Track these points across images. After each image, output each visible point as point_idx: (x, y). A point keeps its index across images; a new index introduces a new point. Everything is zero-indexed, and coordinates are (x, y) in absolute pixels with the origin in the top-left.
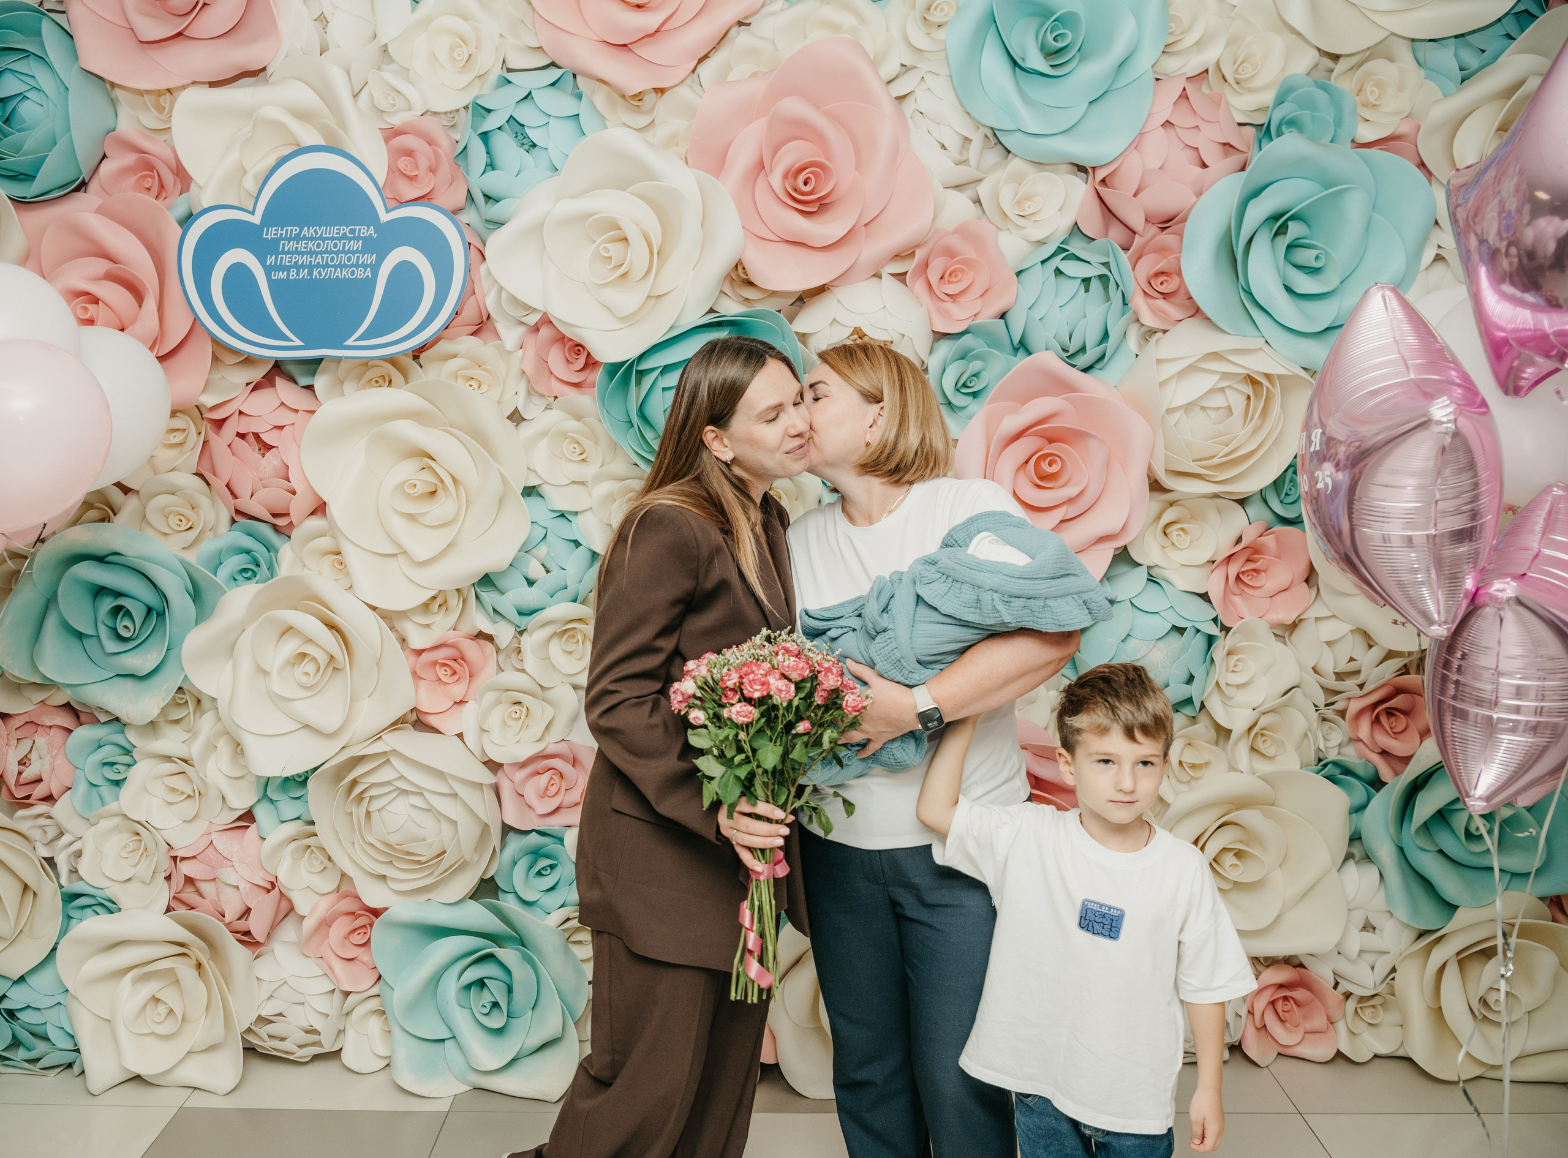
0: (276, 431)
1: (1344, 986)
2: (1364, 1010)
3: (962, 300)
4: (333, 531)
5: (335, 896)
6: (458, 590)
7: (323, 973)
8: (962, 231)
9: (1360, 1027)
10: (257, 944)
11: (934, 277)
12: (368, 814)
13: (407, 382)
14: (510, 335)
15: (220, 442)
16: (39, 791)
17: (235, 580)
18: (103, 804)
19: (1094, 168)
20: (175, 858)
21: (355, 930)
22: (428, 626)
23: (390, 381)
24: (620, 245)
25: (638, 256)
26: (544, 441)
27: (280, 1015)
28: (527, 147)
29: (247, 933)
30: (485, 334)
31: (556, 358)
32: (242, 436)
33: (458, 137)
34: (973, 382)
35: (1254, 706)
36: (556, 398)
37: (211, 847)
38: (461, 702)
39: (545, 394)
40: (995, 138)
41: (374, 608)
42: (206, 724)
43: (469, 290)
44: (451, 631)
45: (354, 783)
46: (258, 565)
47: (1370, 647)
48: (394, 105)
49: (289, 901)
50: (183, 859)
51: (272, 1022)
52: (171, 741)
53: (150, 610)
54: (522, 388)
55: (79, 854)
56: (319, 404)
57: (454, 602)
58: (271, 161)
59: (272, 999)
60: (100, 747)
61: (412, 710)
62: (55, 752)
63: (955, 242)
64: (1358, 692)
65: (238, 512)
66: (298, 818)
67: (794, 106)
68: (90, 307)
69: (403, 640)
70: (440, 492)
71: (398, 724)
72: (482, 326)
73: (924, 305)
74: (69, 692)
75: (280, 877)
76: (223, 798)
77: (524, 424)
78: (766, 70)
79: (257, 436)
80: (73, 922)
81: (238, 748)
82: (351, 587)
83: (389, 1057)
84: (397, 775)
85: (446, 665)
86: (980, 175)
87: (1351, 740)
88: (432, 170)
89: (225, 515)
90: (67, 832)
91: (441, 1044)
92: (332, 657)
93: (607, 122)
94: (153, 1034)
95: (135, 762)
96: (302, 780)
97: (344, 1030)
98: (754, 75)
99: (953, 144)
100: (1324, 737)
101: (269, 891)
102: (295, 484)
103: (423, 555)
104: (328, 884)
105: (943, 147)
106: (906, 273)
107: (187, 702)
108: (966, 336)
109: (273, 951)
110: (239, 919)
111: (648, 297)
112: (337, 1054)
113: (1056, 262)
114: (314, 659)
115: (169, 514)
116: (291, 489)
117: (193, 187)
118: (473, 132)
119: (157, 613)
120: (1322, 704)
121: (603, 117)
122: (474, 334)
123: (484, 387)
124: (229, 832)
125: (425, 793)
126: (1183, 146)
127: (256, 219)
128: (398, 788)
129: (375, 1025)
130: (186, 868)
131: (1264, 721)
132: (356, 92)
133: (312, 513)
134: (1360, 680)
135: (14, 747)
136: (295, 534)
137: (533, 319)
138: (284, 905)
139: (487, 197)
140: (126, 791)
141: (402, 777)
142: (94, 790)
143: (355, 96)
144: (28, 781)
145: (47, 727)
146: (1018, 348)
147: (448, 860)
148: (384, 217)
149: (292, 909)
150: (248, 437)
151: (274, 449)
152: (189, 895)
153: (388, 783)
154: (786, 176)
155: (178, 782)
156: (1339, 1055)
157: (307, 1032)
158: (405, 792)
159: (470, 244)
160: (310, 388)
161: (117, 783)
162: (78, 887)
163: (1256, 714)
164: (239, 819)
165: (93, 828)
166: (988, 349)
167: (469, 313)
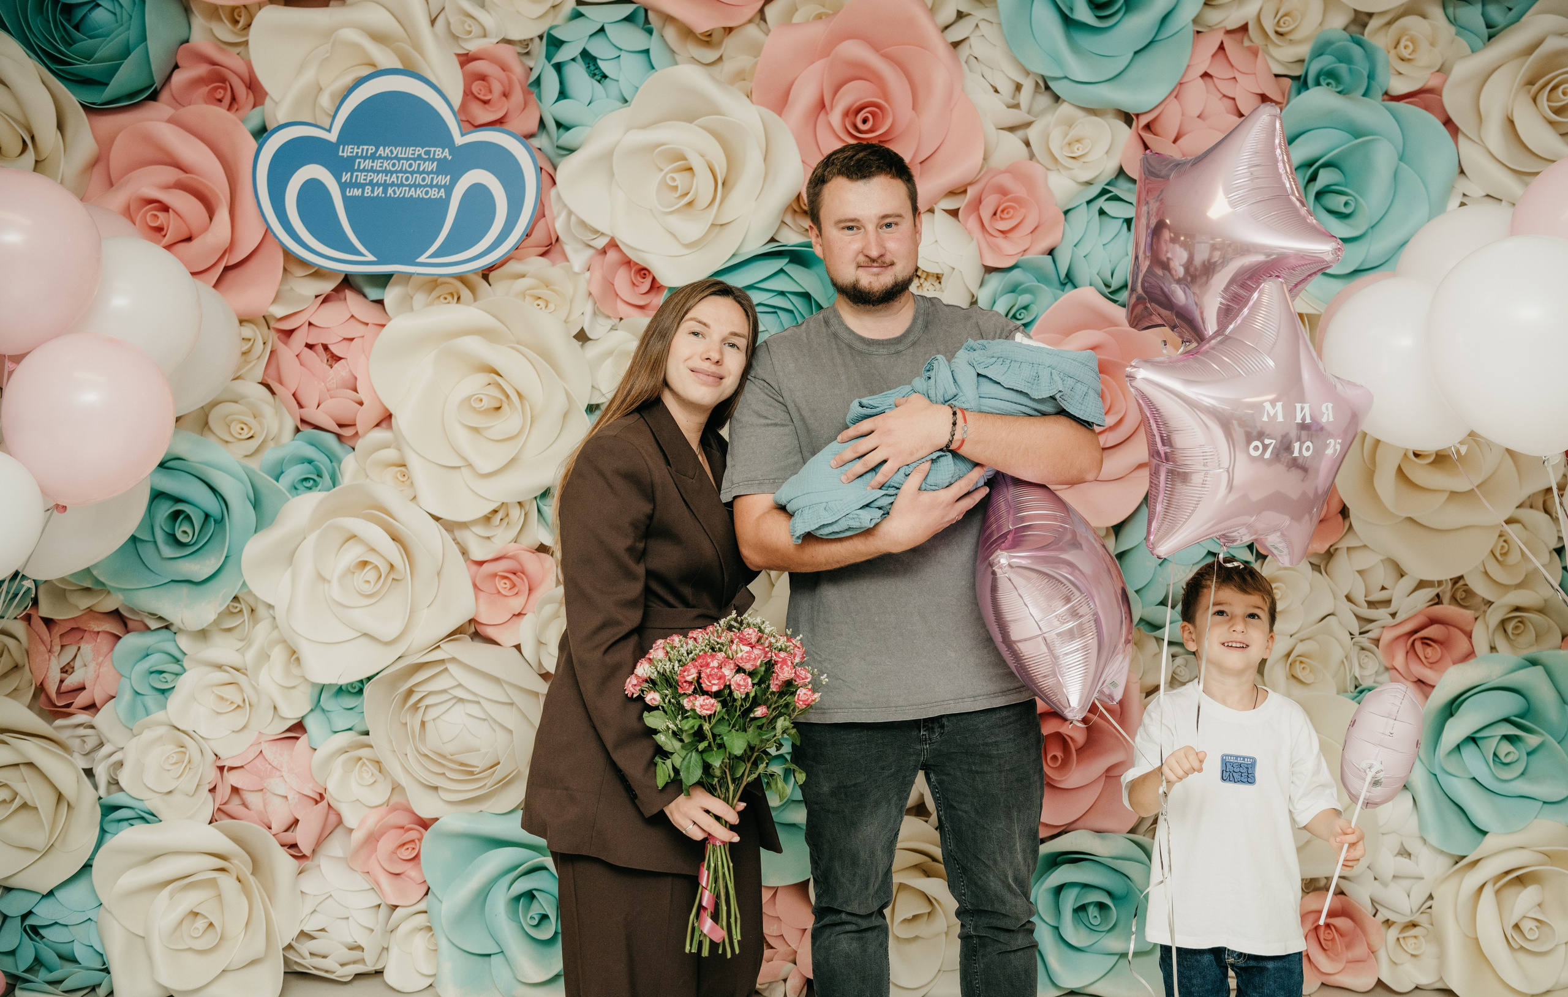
0: (346, 343)
1: (1384, 914)
2: (1407, 940)
3: (1010, 235)
4: (398, 444)
5: (384, 808)
6: (519, 503)
7: (369, 887)
8: (1012, 170)
9: (1403, 958)
10: (304, 857)
11: (986, 213)
12: (423, 723)
13: (475, 300)
14: (578, 257)
15: (288, 354)
16: (82, 699)
17: (296, 488)
18: (148, 714)
19: (1137, 115)
20: (221, 768)
21: (404, 844)
22: (489, 538)
23: (459, 298)
24: (687, 174)
25: (703, 185)
26: (609, 361)
27: (323, 930)
28: (598, 78)
29: (294, 846)
30: (552, 255)
31: (622, 280)
32: (310, 346)
33: (531, 64)
34: (1023, 315)
35: (1292, 633)
36: (621, 319)
37: (260, 756)
38: (520, 614)
39: (611, 315)
40: (1045, 86)
41: (437, 519)
42: (261, 632)
43: (540, 213)
44: (513, 544)
45: (410, 692)
46: (320, 476)
47: (1402, 576)
48: (470, 32)
49: (339, 815)
50: (231, 769)
51: (313, 938)
52: (223, 649)
53: (207, 516)
54: (589, 308)
55: (120, 764)
56: (389, 319)
57: (516, 514)
58: (348, 79)
59: (315, 913)
60: (148, 655)
61: (470, 621)
62: (101, 659)
63: (1006, 181)
64: (1390, 621)
65: (303, 421)
66: (350, 729)
67: (854, 50)
68: (161, 215)
69: (464, 553)
70: (505, 406)
71: (454, 634)
72: (550, 248)
73: (975, 240)
74: (120, 597)
75: (330, 788)
76: (275, 708)
77: (589, 343)
78: (831, 12)
79: (326, 348)
80: (108, 836)
81: (294, 656)
82: (415, 497)
83: (435, 975)
84: (455, 683)
85: (506, 578)
86: (1030, 118)
87: (1387, 669)
88: (505, 95)
89: (290, 424)
90: (108, 741)
91: (487, 959)
92: (392, 566)
93: (677, 57)
94: (190, 949)
95: (185, 670)
96: (357, 689)
97: (387, 949)
98: (819, 17)
99: (1006, 89)
100: (1360, 665)
101: (317, 802)
102: (362, 395)
103: (486, 467)
104: (379, 795)
105: (996, 91)
106: (958, 209)
107: (241, 611)
108: (1016, 272)
109: (319, 866)
110: (286, 831)
111: (713, 225)
112: (379, 973)
113: (1101, 203)
114: (376, 567)
115: (232, 421)
116: (358, 400)
117: (268, 101)
118: (546, 62)
119: (215, 520)
120: (1356, 632)
121: (673, 52)
122: (543, 255)
123: (552, 306)
124: (279, 742)
125: (482, 701)
126: (1221, 96)
127: (333, 137)
128: (455, 697)
129: (420, 942)
130: (233, 779)
131: (1300, 649)
132: (433, 17)
133: (377, 425)
134: (1392, 610)
135: (56, 654)
136: (360, 444)
137: (601, 243)
138: (333, 818)
139: (559, 125)
140: (174, 701)
141: (460, 685)
142: (139, 698)
143: (433, 22)
144: (69, 689)
145: (94, 632)
146: (1066, 284)
147: (500, 772)
148: (459, 140)
149: (340, 822)
150: (317, 348)
151: (342, 361)
152: (234, 807)
153: (444, 691)
154: (846, 114)
155: (230, 692)
156: (1380, 983)
157: (350, 949)
158: (461, 700)
159: (541, 169)
160: (380, 302)
161: (163, 691)
162: (118, 798)
163: (1292, 641)
164: (289, 730)
165: (135, 740)
166: (1036, 283)
167: (539, 235)
